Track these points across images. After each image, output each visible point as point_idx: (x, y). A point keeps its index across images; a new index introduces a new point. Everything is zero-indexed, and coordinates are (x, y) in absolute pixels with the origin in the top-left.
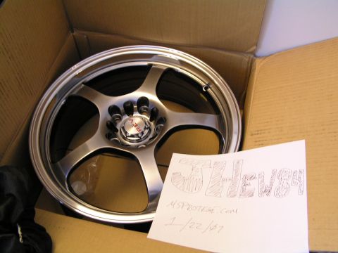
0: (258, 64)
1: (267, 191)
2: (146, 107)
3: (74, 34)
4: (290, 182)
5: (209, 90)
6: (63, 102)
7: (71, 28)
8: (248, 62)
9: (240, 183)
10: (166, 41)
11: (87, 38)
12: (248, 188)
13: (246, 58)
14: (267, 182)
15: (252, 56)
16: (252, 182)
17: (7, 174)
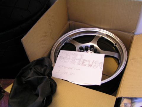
0: (135, 37)
1: (91, 66)
2: (92, 49)
3: (70, 22)
4: (98, 65)
5: (116, 45)
6: (63, 44)
7: (69, 20)
8: (132, 36)
9: (82, 62)
10: (102, 27)
11: (74, 24)
12: (84, 63)
13: (131, 35)
14: (91, 63)
15: (133, 34)
16: (86, 62)
17: (46, 59)
